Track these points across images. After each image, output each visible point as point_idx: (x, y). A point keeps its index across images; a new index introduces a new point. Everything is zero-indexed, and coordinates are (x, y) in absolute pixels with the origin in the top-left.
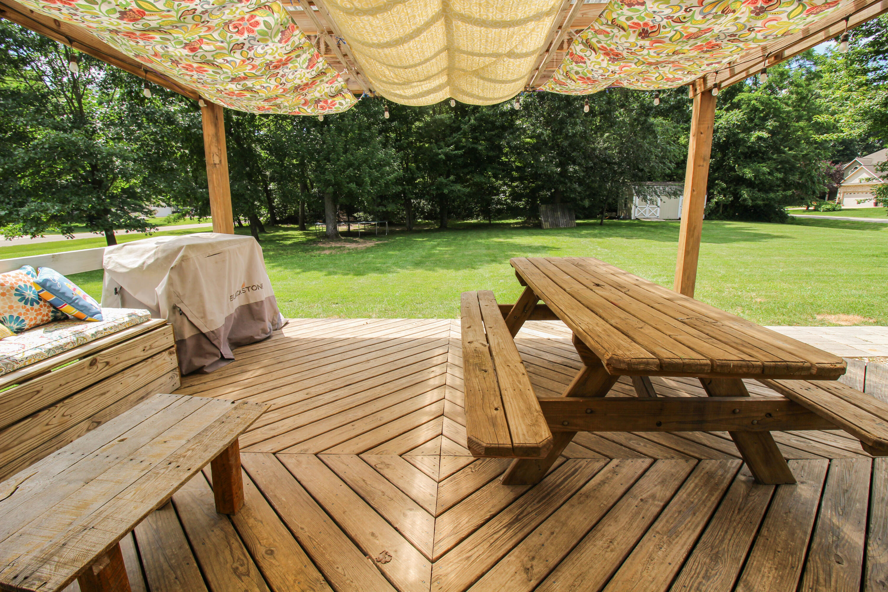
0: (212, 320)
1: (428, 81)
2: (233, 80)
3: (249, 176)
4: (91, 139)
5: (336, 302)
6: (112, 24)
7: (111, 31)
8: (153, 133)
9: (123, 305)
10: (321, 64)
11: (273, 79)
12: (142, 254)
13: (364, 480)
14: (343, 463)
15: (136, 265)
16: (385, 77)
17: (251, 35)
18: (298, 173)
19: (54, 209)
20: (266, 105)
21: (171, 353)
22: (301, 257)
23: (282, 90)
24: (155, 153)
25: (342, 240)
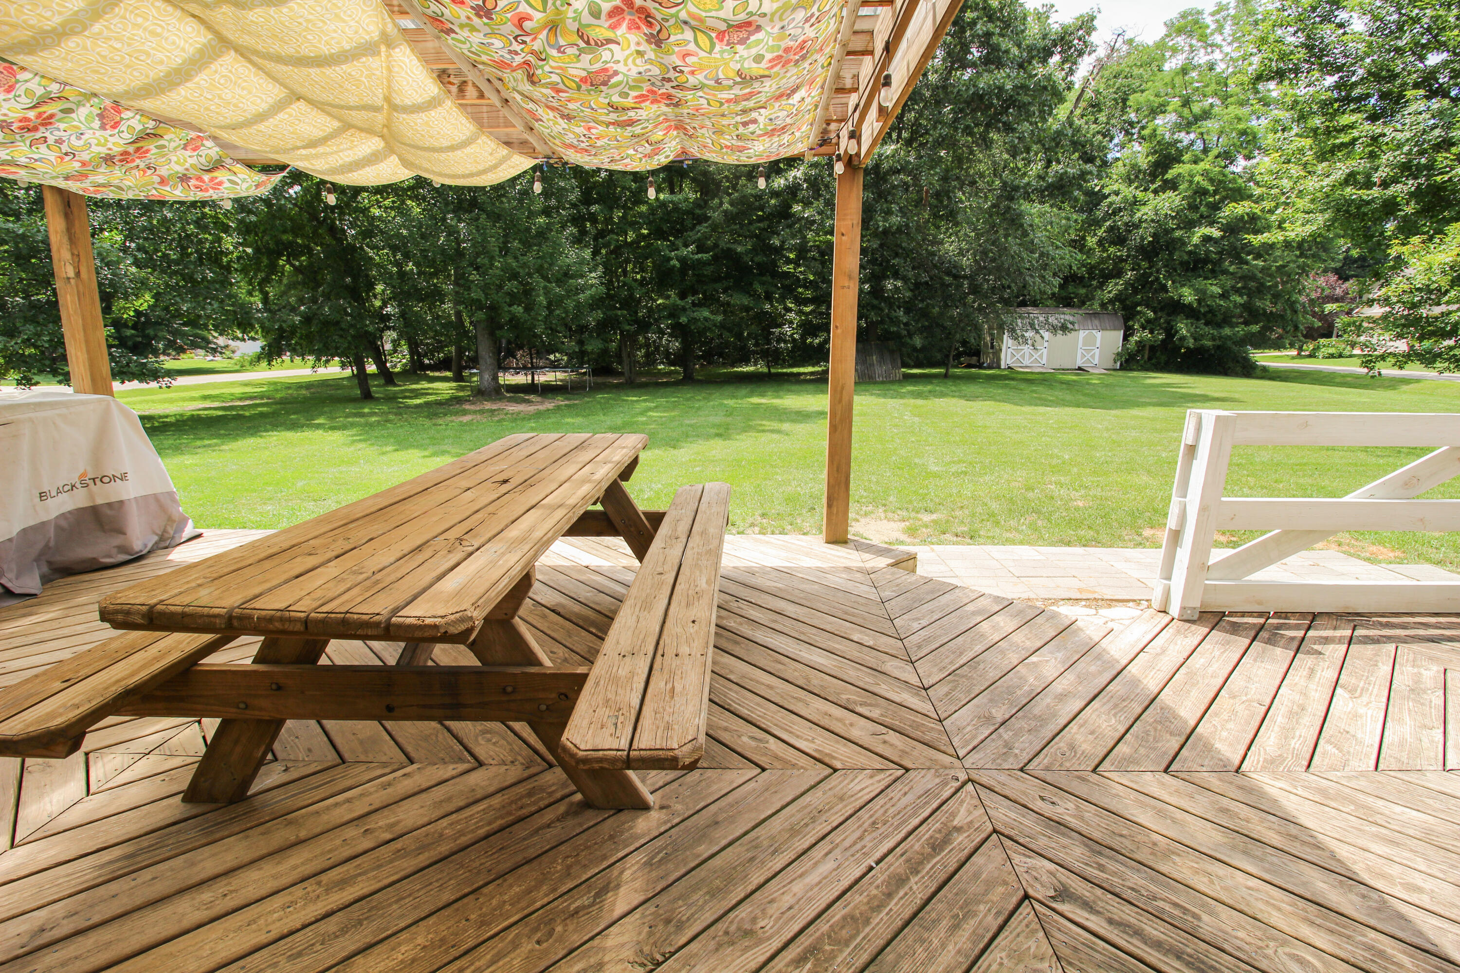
25: (506, 397)
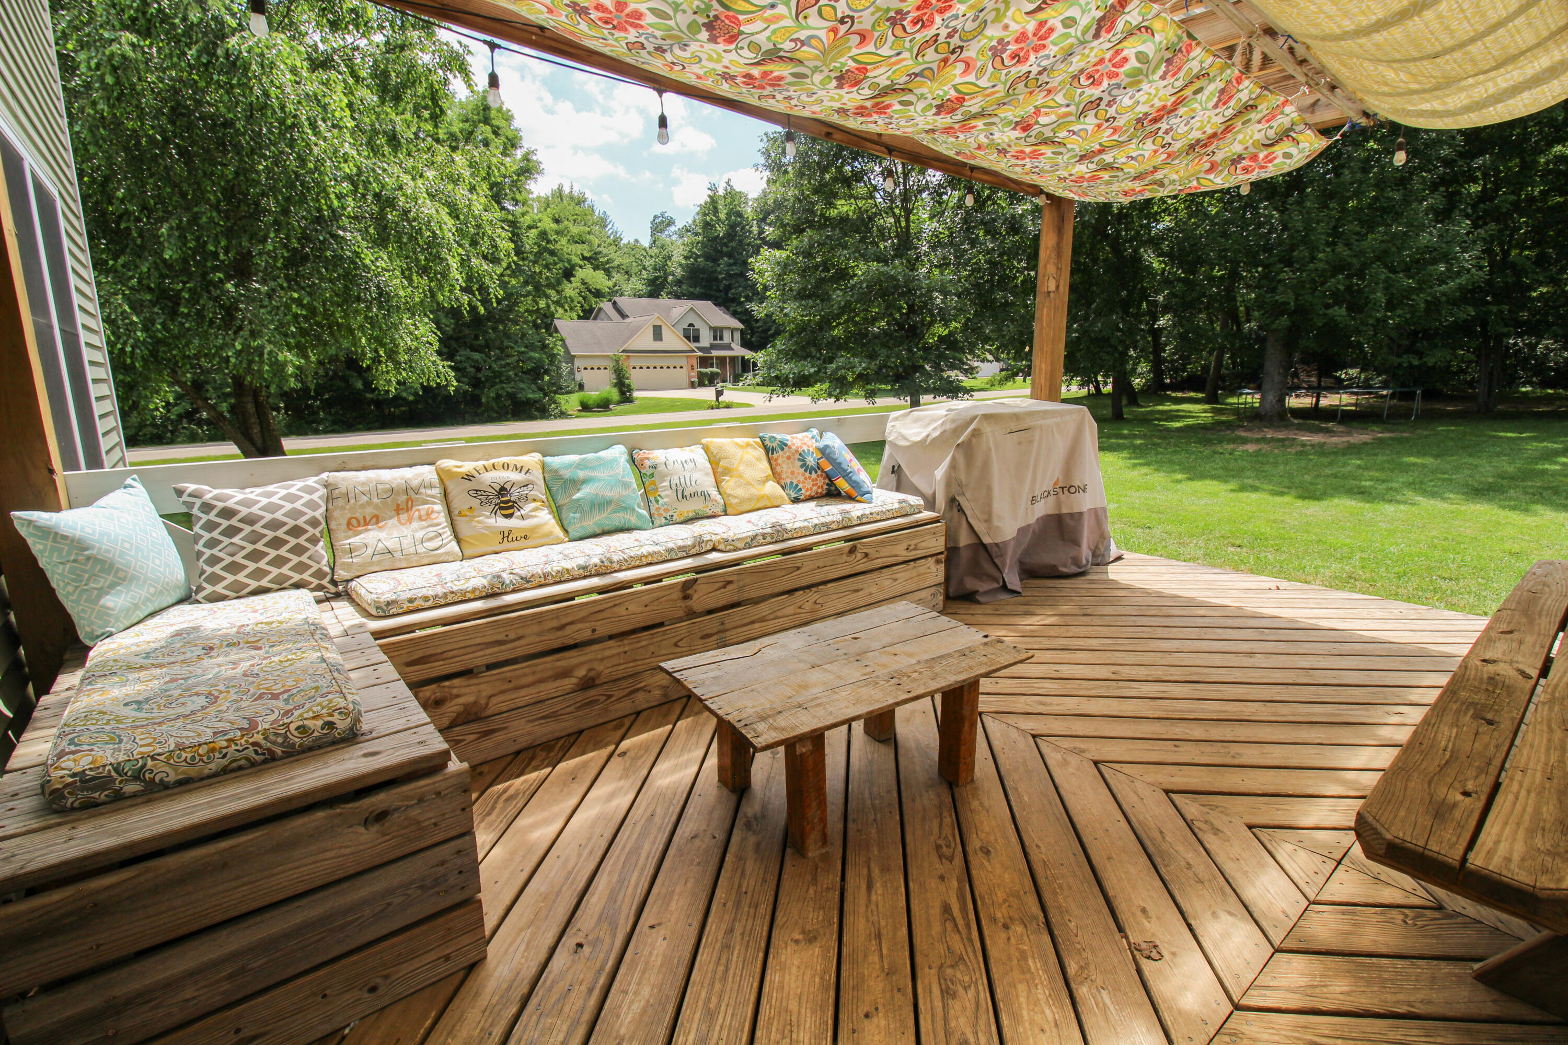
0: (998, 527)
1: (1509, 68)
2: (1082, 158)
3: (1125, 305)
4: (912, 270)
5: (1238, 542)
6: (927, 123)
7: (927, 132)
8: (988, 252)
9: (898, 489)
10: (1247, 90)
11: (1149, 142)
12: (929, 424)
13: (1161, 832)
14: (1135, 792)
15: (918, 438)
16: (1386, 84)
17: (1113, 81)
18: (1218, 293)
19: (861, 365)
20: (1137, 186)
21: (938, 562)
22: (1193, 453)
23: (1165, 156)
24: (987, 281)
25: (1293, 424)
